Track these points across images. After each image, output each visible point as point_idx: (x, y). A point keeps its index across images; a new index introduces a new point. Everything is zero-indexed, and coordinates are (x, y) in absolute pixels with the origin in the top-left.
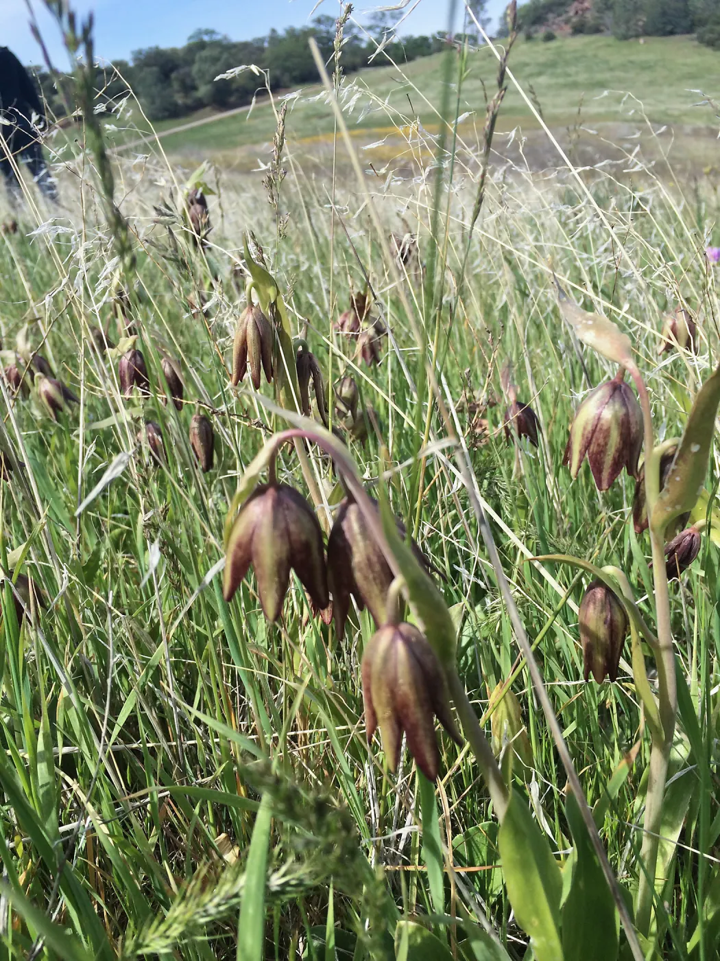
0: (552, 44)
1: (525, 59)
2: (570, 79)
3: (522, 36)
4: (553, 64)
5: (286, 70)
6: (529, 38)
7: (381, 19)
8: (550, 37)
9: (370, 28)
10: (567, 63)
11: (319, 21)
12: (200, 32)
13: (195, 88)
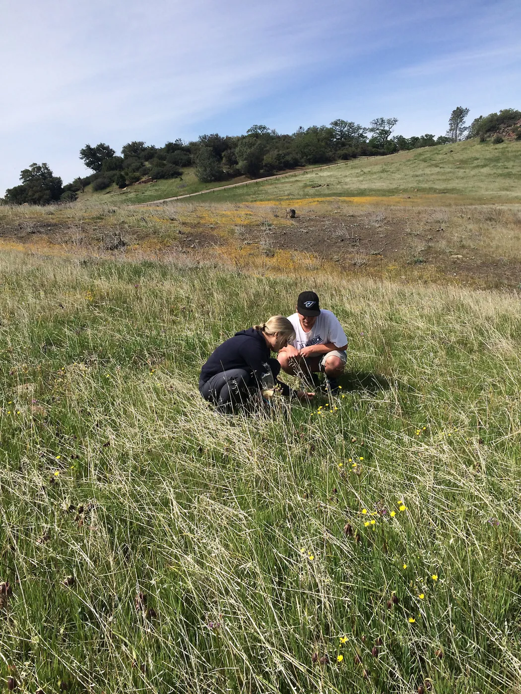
0: (500, 146)
1: (477, 156)
2: (506, 171)
3: (478, 139)
4: (497, 160)
5: (304, 154)
6: (483, 141)
7: (381, 124)
8: (499, 141)
9: (372, 130)
10: (508, 159)
11: (336, 124)
12: (256, 127)
13: (237, 163)
